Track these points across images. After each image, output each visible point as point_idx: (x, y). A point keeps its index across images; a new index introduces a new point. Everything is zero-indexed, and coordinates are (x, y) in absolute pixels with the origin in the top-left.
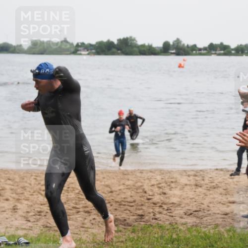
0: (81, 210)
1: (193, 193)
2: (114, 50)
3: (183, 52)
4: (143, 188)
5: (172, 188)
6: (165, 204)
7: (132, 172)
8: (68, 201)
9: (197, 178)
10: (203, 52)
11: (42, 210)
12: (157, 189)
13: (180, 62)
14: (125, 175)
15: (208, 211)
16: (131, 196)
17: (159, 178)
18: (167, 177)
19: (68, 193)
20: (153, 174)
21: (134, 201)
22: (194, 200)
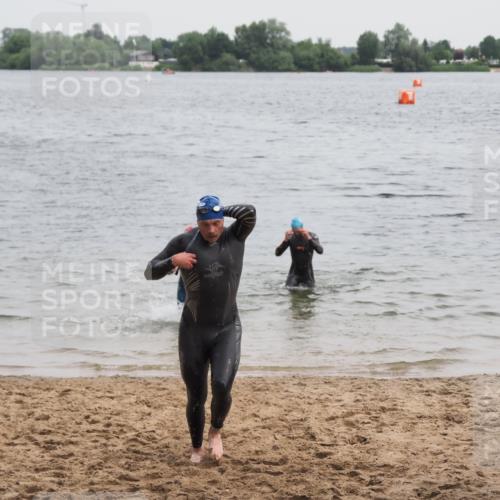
0: (142, 483)
1: (439, 438)
2: (228, 57)
3: (413, 63)
4: (306, 424)
5: (383, 424)
6: (365, 468)
7: (276, 384)
8: (106, 460)
9: (449, 399)
10: (465, 60)
11: (39, 484)
12: (343, 428)
13: (404, 90)
14: (259, 390)
15: (480, 486)
16: (275, 448)
17: (348, 398)
18: (369, 396)
19: (108, 439)
20: (332, 389)
21: (284, 461)
22: (441, 457)
